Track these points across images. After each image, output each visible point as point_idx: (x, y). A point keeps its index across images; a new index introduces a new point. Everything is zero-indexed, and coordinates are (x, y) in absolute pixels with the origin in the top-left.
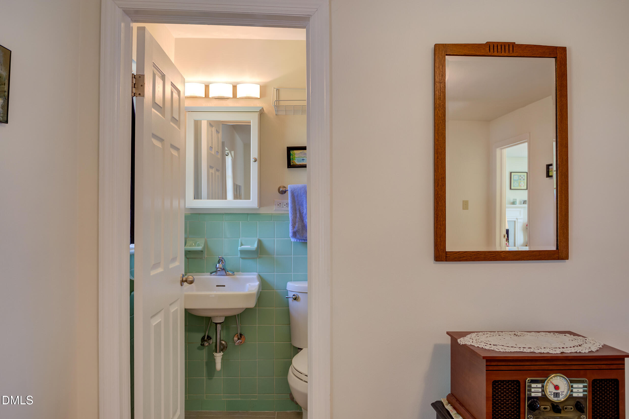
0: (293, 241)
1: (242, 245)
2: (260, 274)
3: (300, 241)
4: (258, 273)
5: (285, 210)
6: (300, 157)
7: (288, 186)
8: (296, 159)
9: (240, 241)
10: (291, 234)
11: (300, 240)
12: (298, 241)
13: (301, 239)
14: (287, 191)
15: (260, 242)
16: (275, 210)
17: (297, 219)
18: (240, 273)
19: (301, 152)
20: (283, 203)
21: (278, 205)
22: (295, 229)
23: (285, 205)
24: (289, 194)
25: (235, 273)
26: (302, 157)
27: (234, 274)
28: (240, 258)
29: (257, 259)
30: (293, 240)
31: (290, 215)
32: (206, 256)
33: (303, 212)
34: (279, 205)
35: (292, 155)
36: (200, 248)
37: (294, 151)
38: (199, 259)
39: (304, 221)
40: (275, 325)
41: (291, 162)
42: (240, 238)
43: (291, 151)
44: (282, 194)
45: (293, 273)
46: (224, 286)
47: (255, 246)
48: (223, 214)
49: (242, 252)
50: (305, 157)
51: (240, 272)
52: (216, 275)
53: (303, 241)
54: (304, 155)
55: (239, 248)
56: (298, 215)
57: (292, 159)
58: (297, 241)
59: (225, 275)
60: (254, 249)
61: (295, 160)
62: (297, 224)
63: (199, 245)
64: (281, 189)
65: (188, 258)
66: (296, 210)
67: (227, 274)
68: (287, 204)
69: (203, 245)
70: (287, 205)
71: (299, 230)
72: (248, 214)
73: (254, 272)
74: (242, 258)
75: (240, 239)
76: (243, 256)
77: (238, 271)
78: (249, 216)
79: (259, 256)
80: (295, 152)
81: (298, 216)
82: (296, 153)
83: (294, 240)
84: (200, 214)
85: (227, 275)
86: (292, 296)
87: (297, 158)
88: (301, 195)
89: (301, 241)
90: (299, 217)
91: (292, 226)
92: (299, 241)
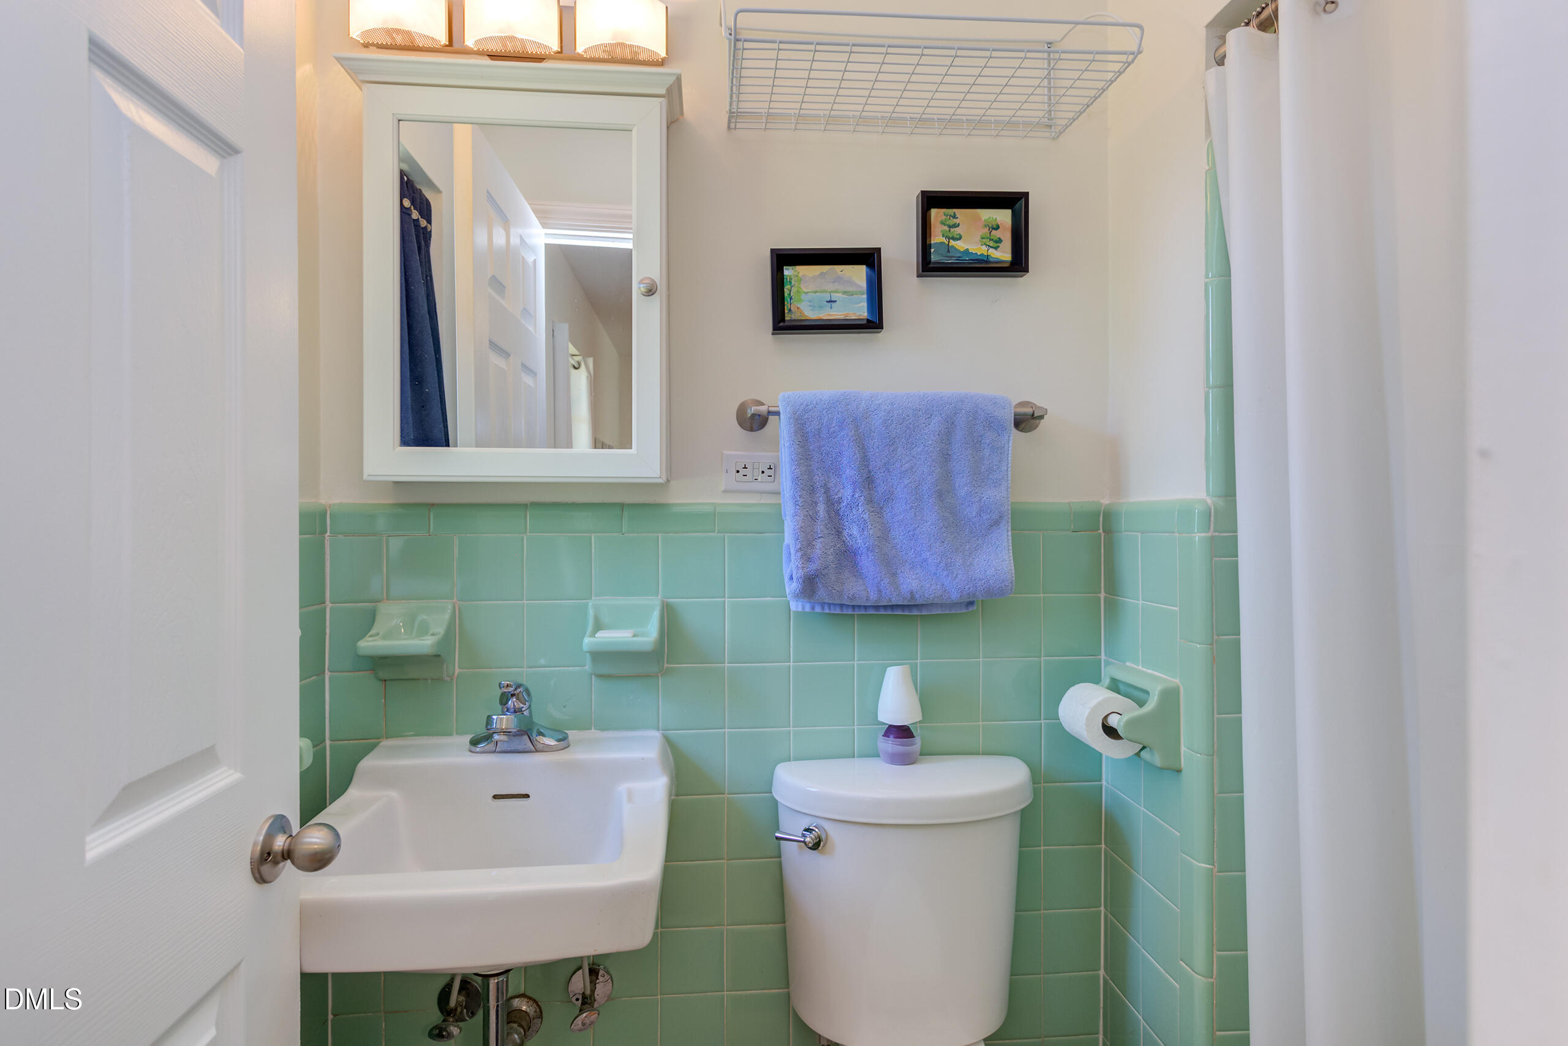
0: (800, 609)
1: (598, 627)
2: (671, 733)
3: (827, 611)
4: (662, 730)
5: (761, 493)
6: (818, 290)
7: (780, 396)
8: (803, 296)
9: (591, 612)
10: (791, 587)
11: (826, 607)
12: (818, 609)
13: (829, 605)
14: (772, 419)
15: (670, 618)
16: (723, 491)
17: (820, 527)
18: (594, 733)
19: (825, 271)
20: (756, 466)
21: (738, 472)
22: (813, 567)
23: (763, 472)
24: (782, 429)
25: (572, 734)
26: (825, 291)
27: (565, 746)
28: (593, 676)
29: (658, 676)
30: (795, 606)
31: (788, 509)
32: (457, 671)
33: (840, 499)
34: (743, 471)
35: (790, 282)
36: (424, 644)
37: (799, 268)
38: (429, 681)
39: (845, 533)
40: (728, 926)
41: (786, 311)
42: (593, 598)
43: (784, 267)
44: (751, 430)
45: (793, 727)
46: (527, 796)
47: (649, 634)
48: (525, 506)
49: (599, 656)
50: (836, 292)
51: (591, 729)
52: (495, 752)
53: (838, 611)
54: (834, 282)
55: (587, 640)
56: (821, 508)
57: (791, 299)
58: (813, 608)
59: (533, 752)
60: (648, 648)
61: (800, 300)
62: (818, 544)
63: (424, 630)
64: (749, 413)
65: (385, 681)
66: (812, 490)
67: (539, 746)
68: (770, 468)
69: (441, 630)
70: (771, 472)
71: (826, 571)
72: (622, 506)
73: (647, 728)
74: (600, 676)
75: (591, 603)
76: (605, 670)
77: (583, 725)
78: (626, 514)
79: (666, 665)
80: (803, 271)
81: (821, 511)
82: (804, 276)
83: (803, 608)
84: (433, 505)
85: (537, 751)
86: (800, 831)
87: (807, 293)
88: (832, 430)
89: (830, 609)
90: (826, 515)
91: (799, 554)
92: (823, 608)
